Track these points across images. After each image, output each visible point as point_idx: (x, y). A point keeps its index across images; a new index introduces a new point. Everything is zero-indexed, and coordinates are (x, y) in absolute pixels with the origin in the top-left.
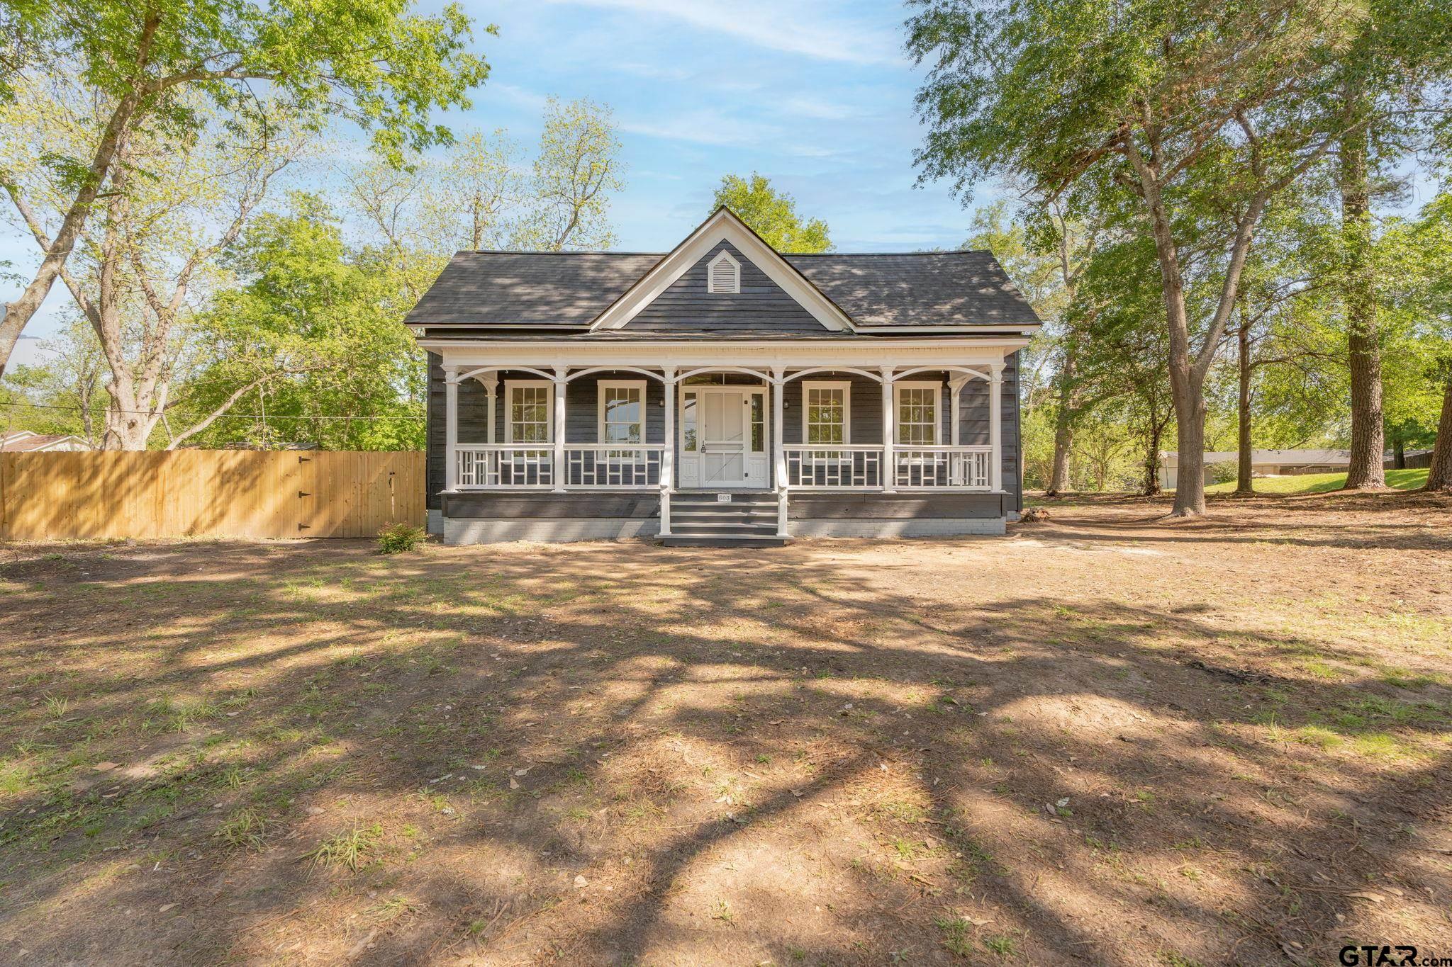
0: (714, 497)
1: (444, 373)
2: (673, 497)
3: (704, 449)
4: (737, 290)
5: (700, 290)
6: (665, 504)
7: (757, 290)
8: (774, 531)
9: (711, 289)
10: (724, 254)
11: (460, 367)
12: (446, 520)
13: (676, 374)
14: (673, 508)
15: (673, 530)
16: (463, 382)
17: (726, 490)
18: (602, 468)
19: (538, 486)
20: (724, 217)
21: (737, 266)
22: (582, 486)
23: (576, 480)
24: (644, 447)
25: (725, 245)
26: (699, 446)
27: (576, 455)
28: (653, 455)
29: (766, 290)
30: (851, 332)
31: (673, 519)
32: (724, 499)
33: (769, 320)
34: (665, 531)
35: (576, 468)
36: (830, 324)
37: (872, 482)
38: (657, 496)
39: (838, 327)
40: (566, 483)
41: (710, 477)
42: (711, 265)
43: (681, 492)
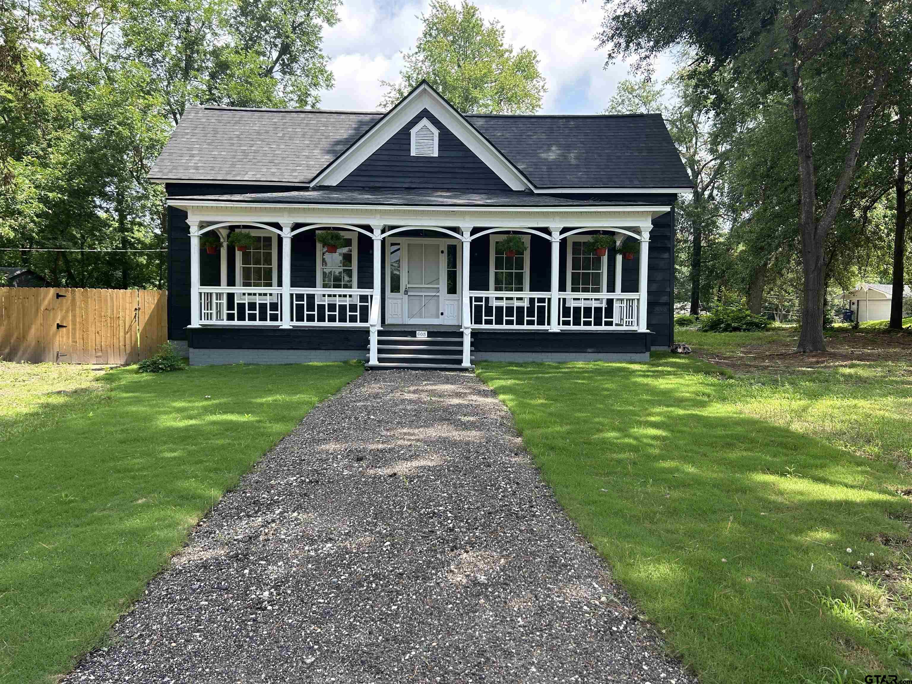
0: (413, 334)
1: (189, 227)
2: (380, 333)
3: (406, 292)
4: (436, 154)
5: (402, 153)
6: (374, 338)
7: (453, 154)
8: (460, 361)
9: (413, 154)
10: (425, 122)
11: (201, 222)
12: (191, 350)
13: (383, 232)
14: (380, 342)
15: (380, 360)
16: (205, 235)
17: (422, 327)
18: (321, 308)
19: (269, 323)
20: (425, 89)
21: (436, 132)
22: (305, 323)
23: (300, 318)
24: (356, 292)
25: (425, 114)
26: (402, 289)
27: (300, 297)
28: (364, 298)
29: (460, 154)
30: (531, 193)
31: (380, 351)
32: (422, 336)
33: (463, 181)
34: (374, 361)
35: (300, 308)
36: (515, 185)
37: (541, 322)
38: (367, 332)
39: (521, 188)
40: (292, 320)
41: (410, 316)
42: (413, 131)
43: (387, 329)
